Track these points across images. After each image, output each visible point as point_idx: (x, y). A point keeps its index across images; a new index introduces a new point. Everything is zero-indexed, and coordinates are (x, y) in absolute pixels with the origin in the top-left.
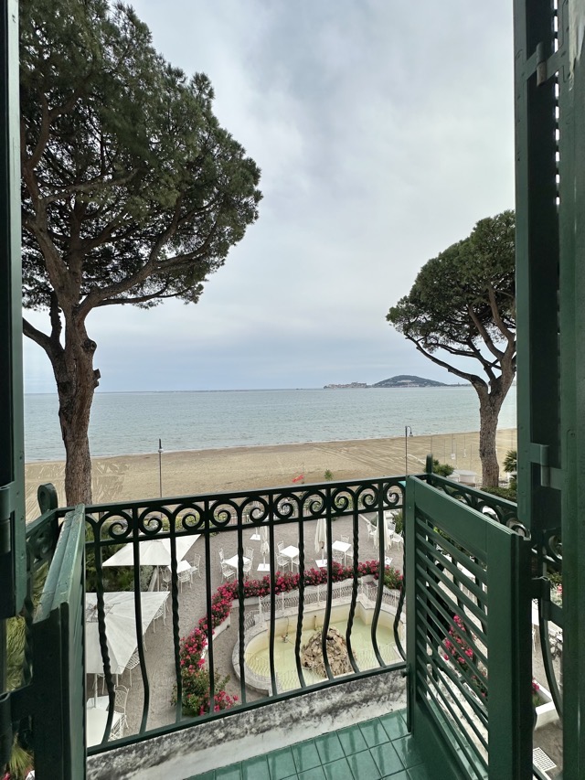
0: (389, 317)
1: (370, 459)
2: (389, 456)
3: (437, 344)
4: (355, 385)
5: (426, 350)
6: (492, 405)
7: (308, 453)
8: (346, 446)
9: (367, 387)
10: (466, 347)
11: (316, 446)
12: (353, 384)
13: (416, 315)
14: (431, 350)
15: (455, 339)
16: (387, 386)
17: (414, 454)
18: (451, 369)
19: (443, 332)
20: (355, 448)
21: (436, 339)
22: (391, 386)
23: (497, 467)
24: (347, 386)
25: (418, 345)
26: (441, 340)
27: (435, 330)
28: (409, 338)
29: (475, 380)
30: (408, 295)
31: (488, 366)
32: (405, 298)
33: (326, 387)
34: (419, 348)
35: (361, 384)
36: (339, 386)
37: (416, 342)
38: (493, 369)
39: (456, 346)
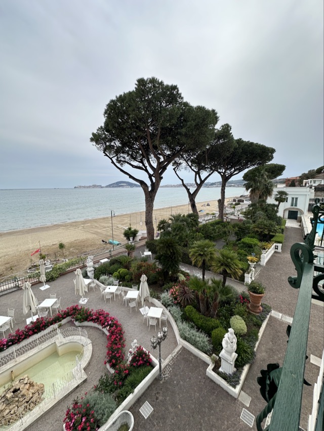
0: (92, 140)
1: (96, 230)
2: (108, 227)
3: (125, 161)
4: (94, 186)
5: (118, 165)
6: (151, 197)
7: (55, 231)
8: (83, 224)
9: (102, 187)
10: (141, 165)
11: (62, 226)
12: (93, 185)
13: (110, 141)
14: (122, 165)
15: (135, 159)
16: (113, 187)
17: (122, 224)
18: (131, 177)
19: (128, 155)
20: (89, 224)
21: (124, 158)
22: (116, 187)
23: (154, 230)
24: (90, 187)
25: (112, 160)
26: (127, 158)
27: (123, 153)
28: (106, 155)
29: (142, 183)
30: (103, 125)
31: (150, 176)
32: (101, 127)
33: (75, 187)
34: (113, 162)
35: (98, 186)
36: (84, 187)
37: (111, 159)
38: (152, 177)
39: (135, 163)
